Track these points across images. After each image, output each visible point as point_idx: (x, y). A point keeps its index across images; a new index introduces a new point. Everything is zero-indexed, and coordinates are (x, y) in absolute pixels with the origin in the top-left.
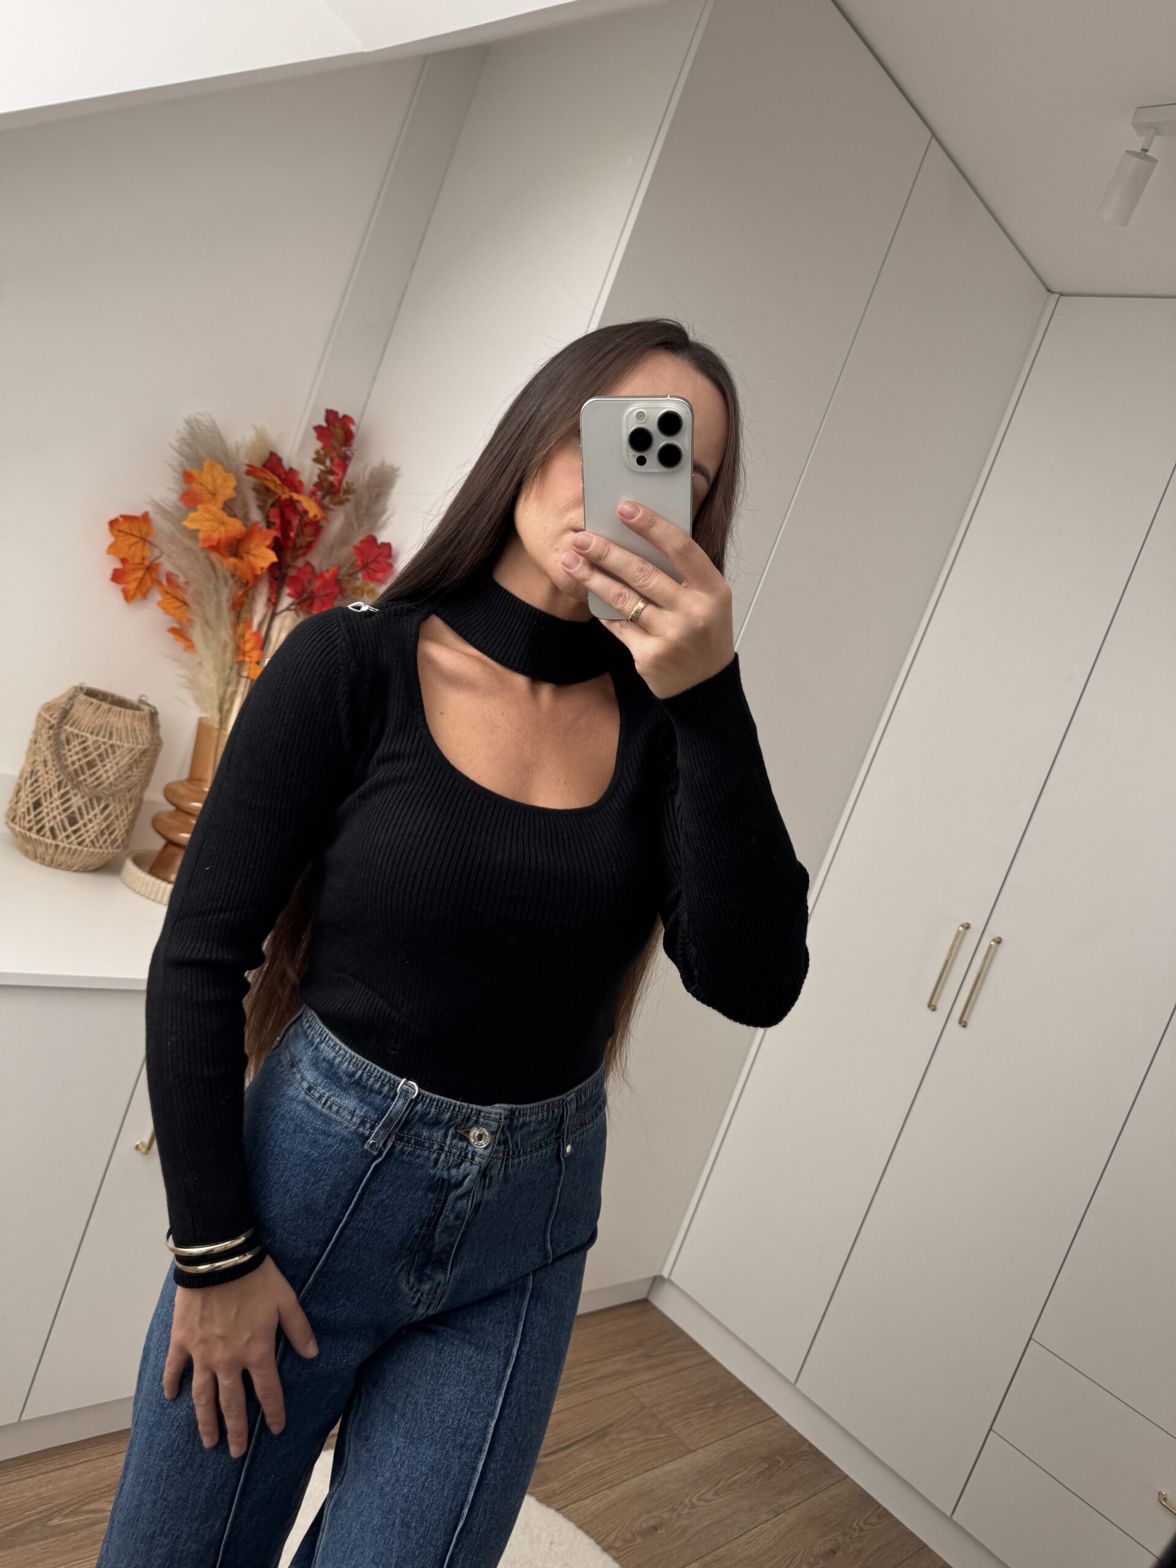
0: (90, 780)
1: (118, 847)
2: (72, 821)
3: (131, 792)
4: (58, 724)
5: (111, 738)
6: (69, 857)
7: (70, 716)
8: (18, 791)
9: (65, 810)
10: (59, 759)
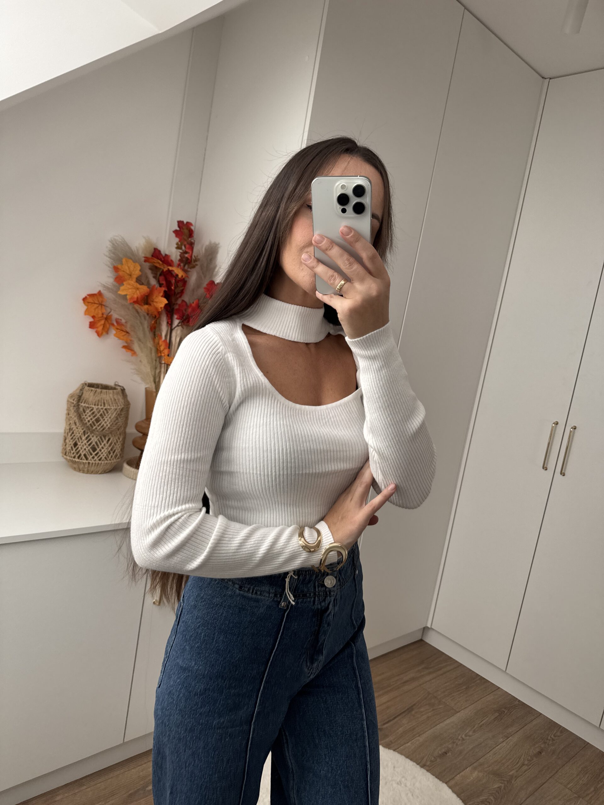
0: (98, 428)
1: (118, 458)
2: (94, 449)
3: (119, 431)
4: (77, 403)
5: (104, 406)
6: (96, 467)
7: (82, 398)
8: (65, 439)
9: (89, 445)
10: (82, 421)
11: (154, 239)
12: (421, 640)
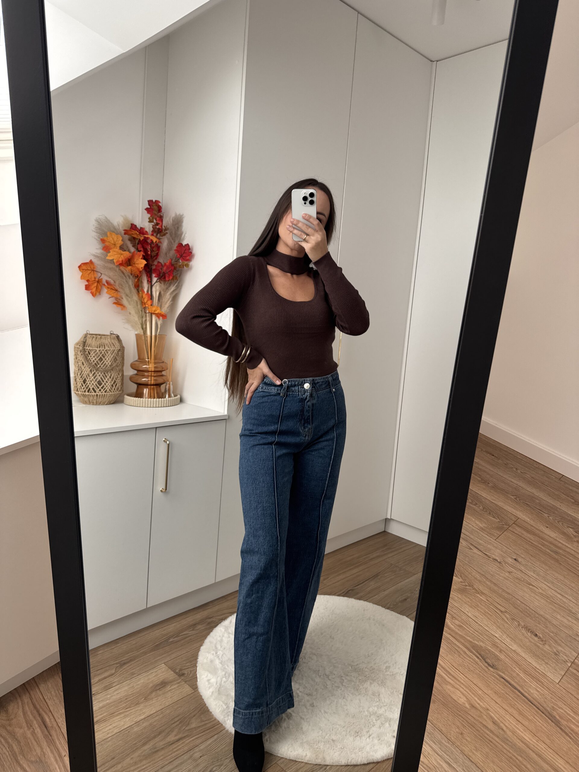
0: (102, 366)
1: (120, 391)
3: (119, 368)
4: (83, 348)
5: (105, 348)
6: (103, 399)
7: (86, 344)
9: (96, 381)
10: (88, 361)
11: (130, 217)
12: (385, 532)
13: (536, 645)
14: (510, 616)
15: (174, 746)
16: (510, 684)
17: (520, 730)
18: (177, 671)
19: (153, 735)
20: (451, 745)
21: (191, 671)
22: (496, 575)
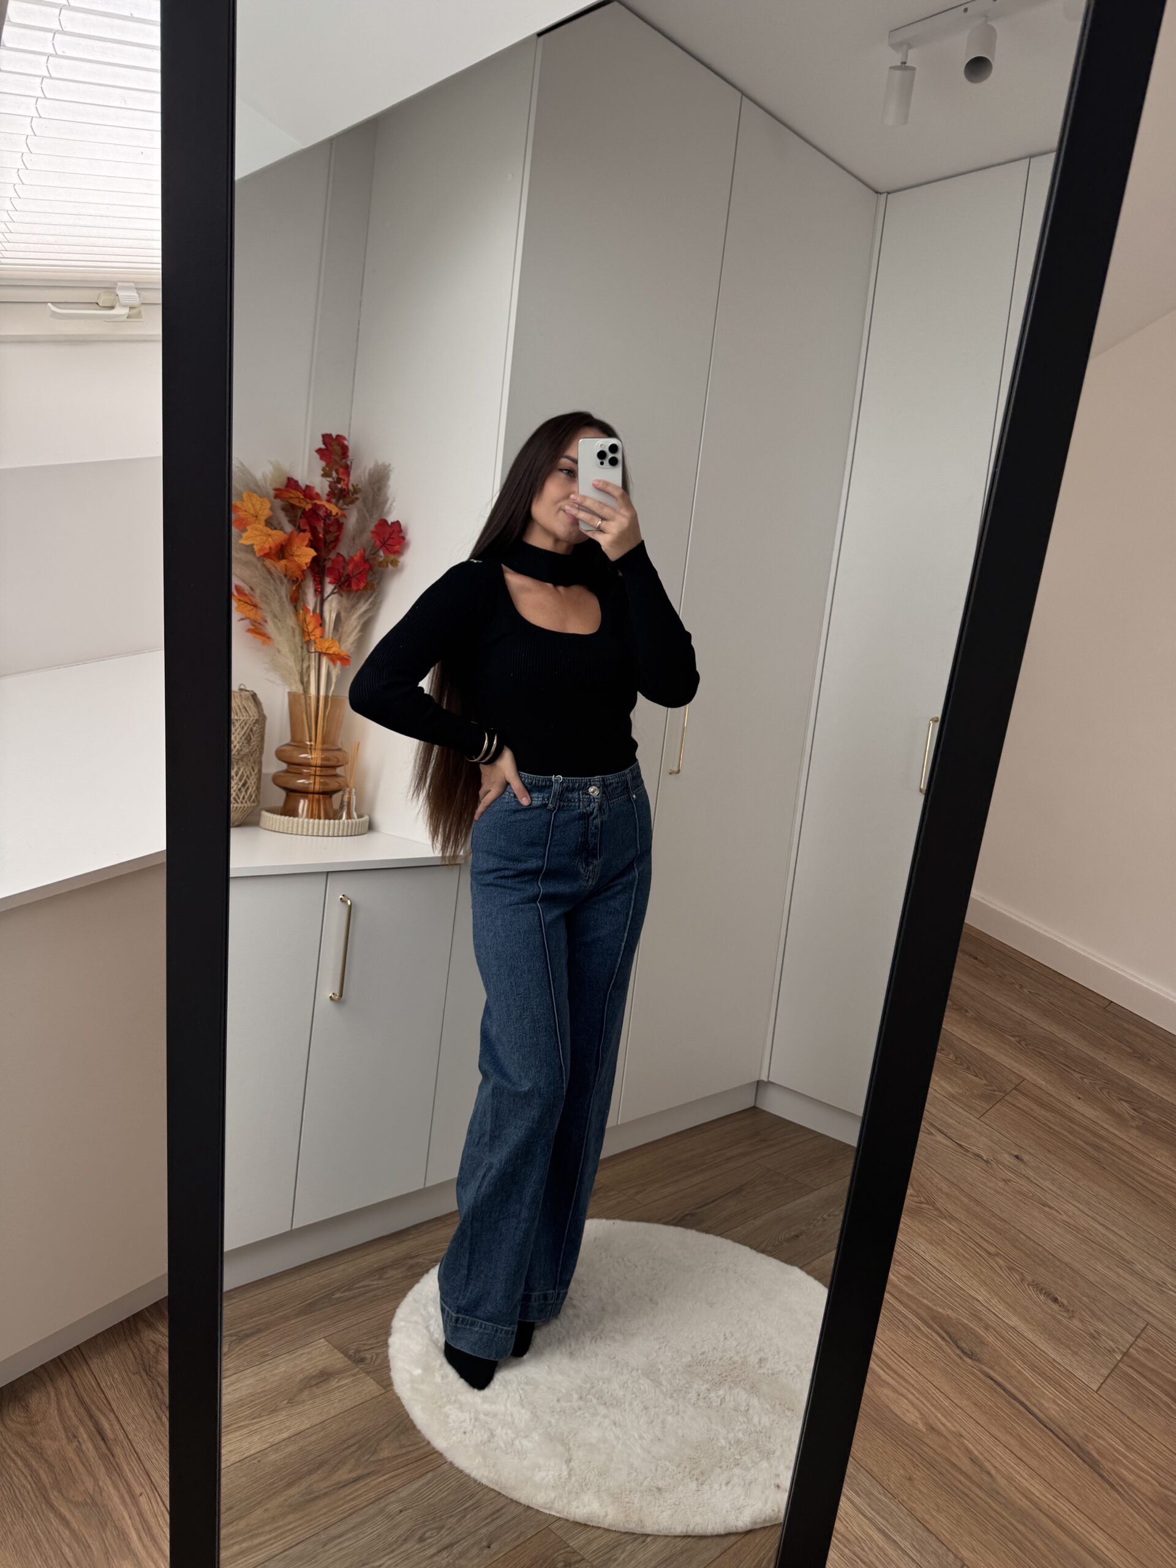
3: (254, 756)
11: (285, 466)
12: (755, 1109)
13: (1054, 1318)
14: (1005, 1262)
15: (348, 1490)
16: (1004, 1389)
17: (1022, 1476)
18: (351, 1352)
19: (305, 1469)
20: (890, 1499)
21: (377, 1354)
22: (979, 1185)
